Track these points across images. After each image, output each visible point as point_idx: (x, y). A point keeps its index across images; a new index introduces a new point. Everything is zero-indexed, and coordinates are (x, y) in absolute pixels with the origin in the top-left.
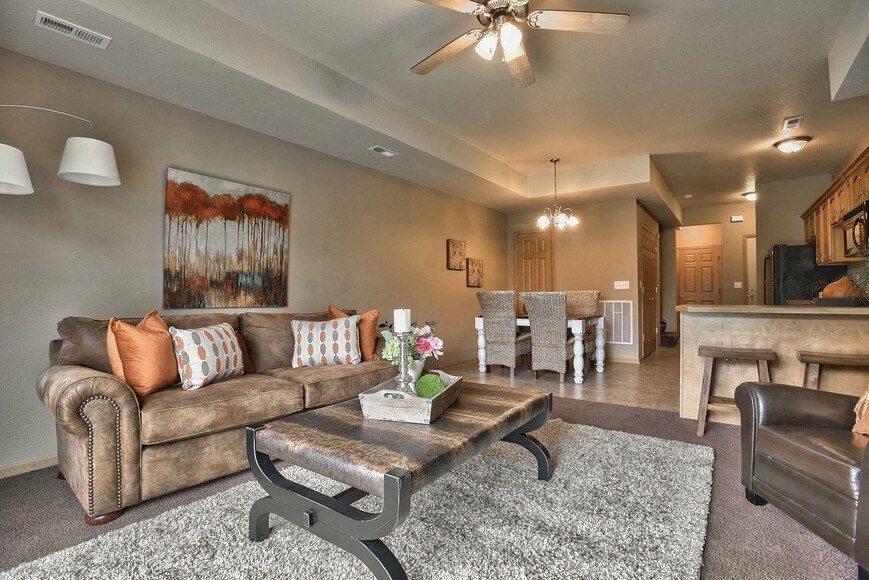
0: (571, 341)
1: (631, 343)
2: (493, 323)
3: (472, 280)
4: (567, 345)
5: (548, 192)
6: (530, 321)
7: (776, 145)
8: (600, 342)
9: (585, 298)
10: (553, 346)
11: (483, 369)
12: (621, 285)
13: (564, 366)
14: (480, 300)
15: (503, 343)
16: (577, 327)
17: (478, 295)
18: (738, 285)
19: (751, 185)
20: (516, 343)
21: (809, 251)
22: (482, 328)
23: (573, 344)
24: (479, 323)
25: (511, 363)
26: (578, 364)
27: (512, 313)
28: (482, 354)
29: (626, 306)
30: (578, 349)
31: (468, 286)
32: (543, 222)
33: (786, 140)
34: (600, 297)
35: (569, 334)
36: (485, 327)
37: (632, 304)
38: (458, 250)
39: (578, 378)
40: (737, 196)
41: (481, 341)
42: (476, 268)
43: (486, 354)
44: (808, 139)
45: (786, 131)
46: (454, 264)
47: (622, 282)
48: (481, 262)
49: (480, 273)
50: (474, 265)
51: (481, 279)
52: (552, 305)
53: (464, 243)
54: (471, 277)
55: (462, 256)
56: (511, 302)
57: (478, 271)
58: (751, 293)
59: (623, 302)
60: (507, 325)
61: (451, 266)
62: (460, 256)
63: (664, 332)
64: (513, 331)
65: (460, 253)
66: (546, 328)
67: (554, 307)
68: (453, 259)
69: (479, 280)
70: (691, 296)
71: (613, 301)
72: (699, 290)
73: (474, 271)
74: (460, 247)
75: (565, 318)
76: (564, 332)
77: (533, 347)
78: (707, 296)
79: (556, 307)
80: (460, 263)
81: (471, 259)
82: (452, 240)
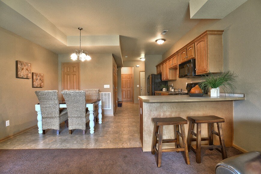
0: (88, 113)
1: (111, 109)
2: (46, 107)
3: (36, 84)
4: (86, 116)
5: (77, 45)
6: (67, 106)
7: (156, 41)
8: (100, 111)
9: (93, 92)
10: (79, 117)
11: (41, 132)
12: (107, 86)
13: (85, 126)
14: (37, 95)
15: (52, 118)
16: (91, 107)
17: (36, 92)
18: (138, 86)
19: (143, 55)
20: (59, 117)
21: (159, 76)
22: (40, 110)
23: (89, 114)
24: (38, 108)
25: (56, 127)
26: (92, 124)
27: (57, 102)
28: (40, 124)
29: (109, 94)
30: (92, 117)
31: (33, 87)
32: (74, 57)
33: (159, 39)
34: (99, 91)
35: (87, 110)
36: (41, 109)
37: (111, 94)
38: (25, 68)
39: (92, 131)
40: (139, 59)
41: (39, 117)
42: (39, 78)
43: (43, 124)
44: (165, 40)
45: (159, 36)
46: (22, 75)
47: (107, 85)
48: (42, 75)
49: (41, 81)
50: (37, 76)
51: (42, 84)
52: (78, 97)
53: (30, 64)
54: (35, 82)
55: (28, 71)
56: (56, 96)
57: (40, 79)
58: (141, 88)
59: (107, 93)
60: (54, 108)
61: (19, 76)
62: (27, 71)
63: (118, 102)
64: (58, 111)
65: (27, 69)
66: (75, 109)
67: (79, 98)
68: (21, 72)
69: (41, 84)
70: (124, 89)
71: (104, 93)
72: (126, 87)
73: (37, 79)
74: (27, 66)
75: (85, 103)
76: (84, 110)
77: (69, 118)
78: (129, 89)
79: (80, 98)
80: (27, 75)
81: (35, 73)
82: (20, 62)
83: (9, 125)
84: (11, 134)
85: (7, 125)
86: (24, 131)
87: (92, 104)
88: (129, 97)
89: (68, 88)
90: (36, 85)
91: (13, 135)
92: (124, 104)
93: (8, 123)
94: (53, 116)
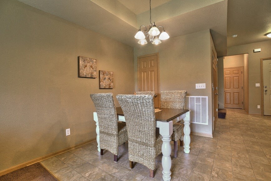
1: (207, 124)
8: (187, 131)
12: (200, 86)
13: (153, 163)
18: (258, 85)
20: (118, 136)
29: (206, 98)
31: (100, 89)
34: (187, 94)
37: (208, 99)
38: (89, 65)
41: (98, 130)
42: (107, 77)
46: (85, 74)
47: (201, 84)
48: (112, 73)
49: (110, 80)
50: (105, 74)
51: (112, 84)
52: (140, 108)
53: (95, 60)
54: (102, 83)
55: (93, 69)
56: (111, 102)
57: (109, 79)
58: (265, 89)
59: (201, 97)
60: (110, 121)
61: (81, 75)
62: (91, 69)
63: (219, 110)
64: (115, 126)
65: (91, 67)
66: (137, 127)
67: (142, 109)
68: (83, 70)
69: (110, 84)
70: (228, 90)
71: (195, 97)
72: (232, 87)
73: (105, 79)
74: (91, 63)
75: (153, 119)
76: (153, 133)
77: (129, 142)
78: (236, 90)
79: (144, 110)
80: (92, 73)
81: (102, 71)
82: (82, 57)
83: (70, 134)
84: (73, 145)
85: (67, 135)
86: (88, 142)
87: (168, 121)
88: (236, 102)
89: (145, 90)
90: (104, 85)
91: (75, 147)
92: (229, 113)
93: (68, 132)
94: (110, 132)
